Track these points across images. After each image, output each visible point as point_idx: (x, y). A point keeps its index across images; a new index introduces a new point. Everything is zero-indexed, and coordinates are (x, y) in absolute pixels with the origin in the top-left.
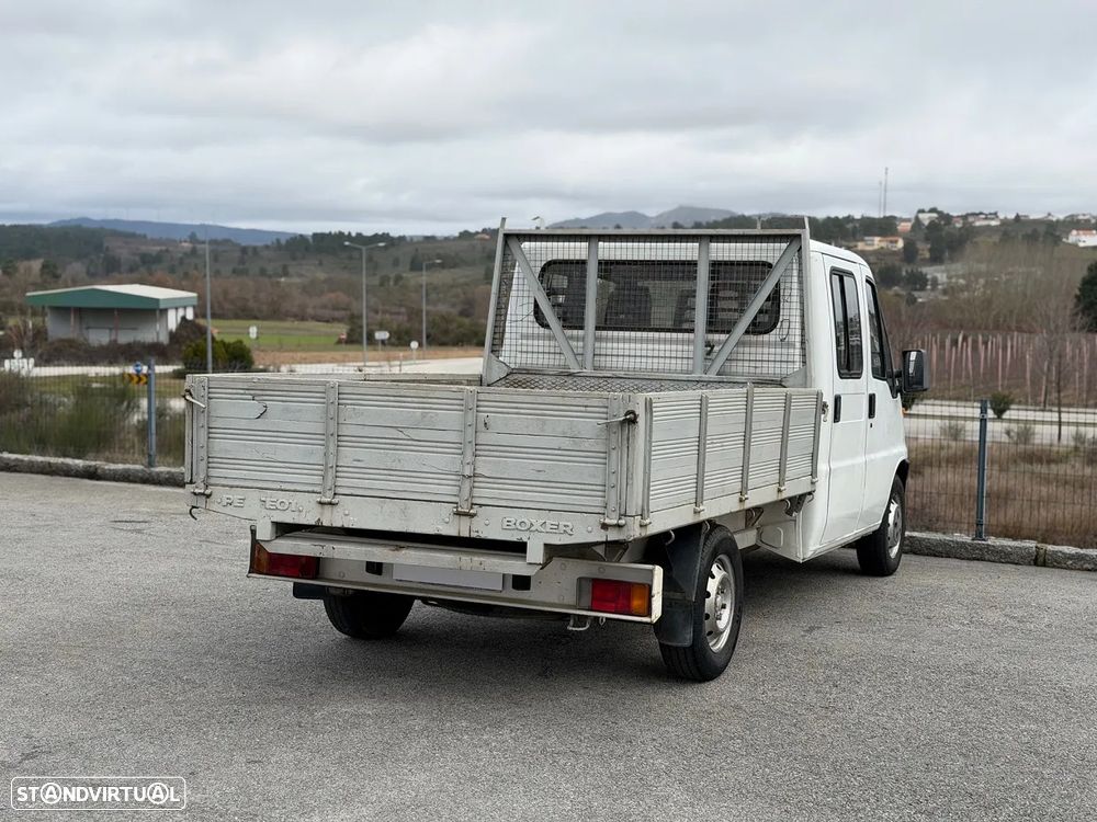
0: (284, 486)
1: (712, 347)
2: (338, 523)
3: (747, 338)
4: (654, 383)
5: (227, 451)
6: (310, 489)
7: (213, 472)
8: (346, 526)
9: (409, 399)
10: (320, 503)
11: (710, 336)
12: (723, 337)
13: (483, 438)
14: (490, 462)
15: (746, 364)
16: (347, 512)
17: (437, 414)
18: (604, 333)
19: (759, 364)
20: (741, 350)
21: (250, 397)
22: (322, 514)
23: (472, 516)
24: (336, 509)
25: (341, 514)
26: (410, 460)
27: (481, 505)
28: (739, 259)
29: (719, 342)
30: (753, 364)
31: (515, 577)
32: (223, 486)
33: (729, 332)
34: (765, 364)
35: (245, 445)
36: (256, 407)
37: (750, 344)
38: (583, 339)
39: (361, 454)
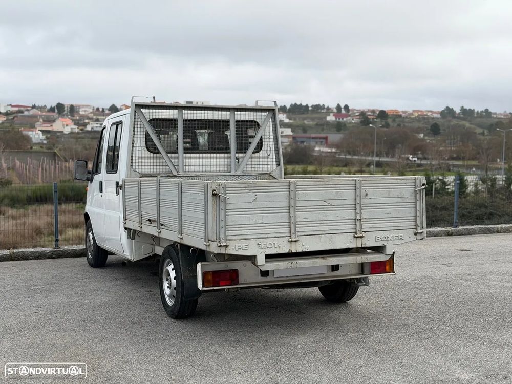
0: (269, 236)
1: (238, 160)
2: (299, 250)
3: (253, 155)
4: (214, 178)
5: (235, 221)
6: (283, 235)
7: (228, 233)
8: (304, 251)
9: (329, 186)
10: (289, 241)
11: (237, 155)
12: (242, 155)
13: (365, 201)
14: (368, 212)
15: (250, 166)
16: (303, 244)
17: (343, 192)
18: (187, 155)
19: (256, 166)
20: (250, 160)
21: (248, 191)
22: (291, 246)
23: (362, 237)
24: (297, 243)
25: (301, 245)
26: (331, 215)
27: (365, 232)
28: (247, 119)
29: (241, 157)
30: (253, 166)
31: (333, 266)
32: (235, 240)
33: (245, 152)
34: (258, 166)
35: (246, 217)
36: (251, 196)
37: (254, 158)
38: (177, 158)
39: (306, 214)
